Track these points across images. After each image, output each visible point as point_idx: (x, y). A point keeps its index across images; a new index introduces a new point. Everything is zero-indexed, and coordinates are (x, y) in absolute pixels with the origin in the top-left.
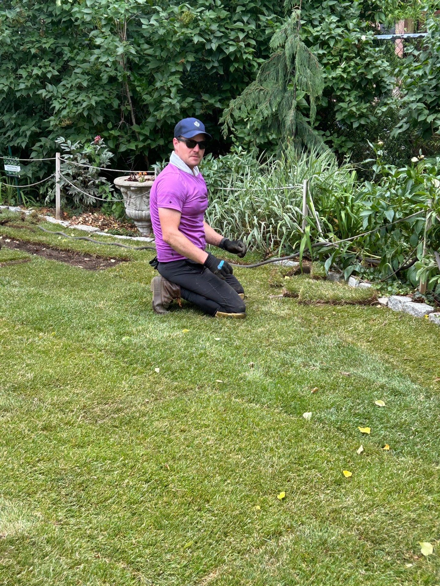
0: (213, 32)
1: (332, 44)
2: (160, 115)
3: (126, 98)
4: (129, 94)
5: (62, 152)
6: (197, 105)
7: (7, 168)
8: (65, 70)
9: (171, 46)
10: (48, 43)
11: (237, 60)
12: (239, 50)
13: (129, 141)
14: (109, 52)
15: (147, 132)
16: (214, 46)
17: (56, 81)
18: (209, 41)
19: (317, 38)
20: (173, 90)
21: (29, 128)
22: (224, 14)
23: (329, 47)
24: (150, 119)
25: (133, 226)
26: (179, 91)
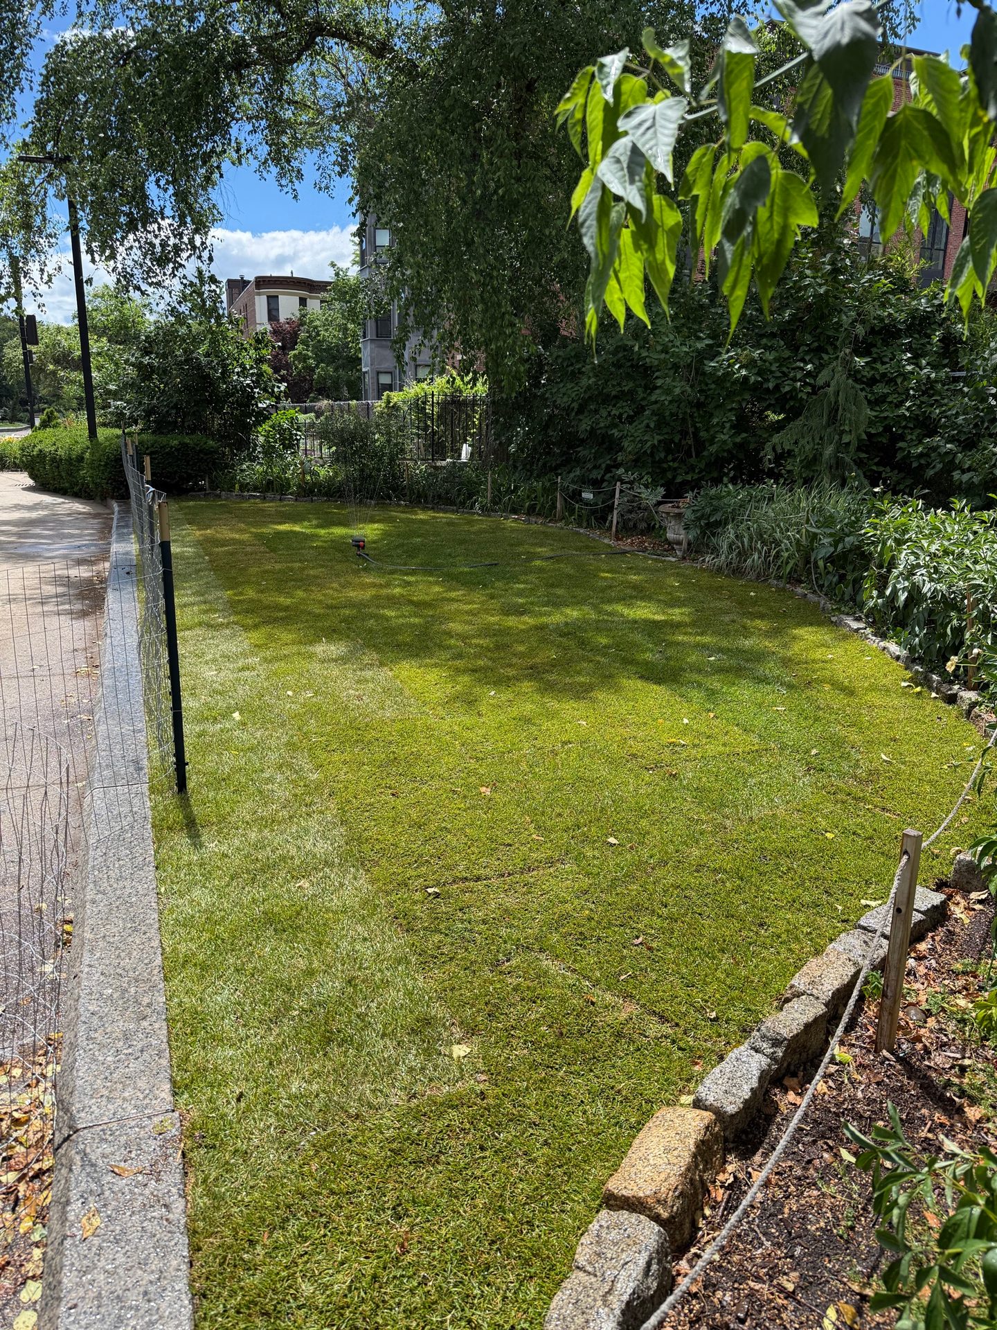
0: (772, 372)
1: (899, 381)
2: (713, 449)
3: (687, 433)
4: (691, 430)
5: (623, 482)
6: (752, 440)
7: (584, 495)
8: (640, 410)
9: (728, 385)
10: (628, 386)
11: (792, 398)
12: (794, 389)
13: (687, 473)
14: (668, 391)
15: (702, 466)
16: (771, 385)
17: (631, 419)
18: (767, 380)
19: (884, 375)
20: (728, 425)
21: (606, 461)
22: (787, 354)
23: (896, 384)
24: (705, 453)
25: (673, 549)
26: (732, 427)
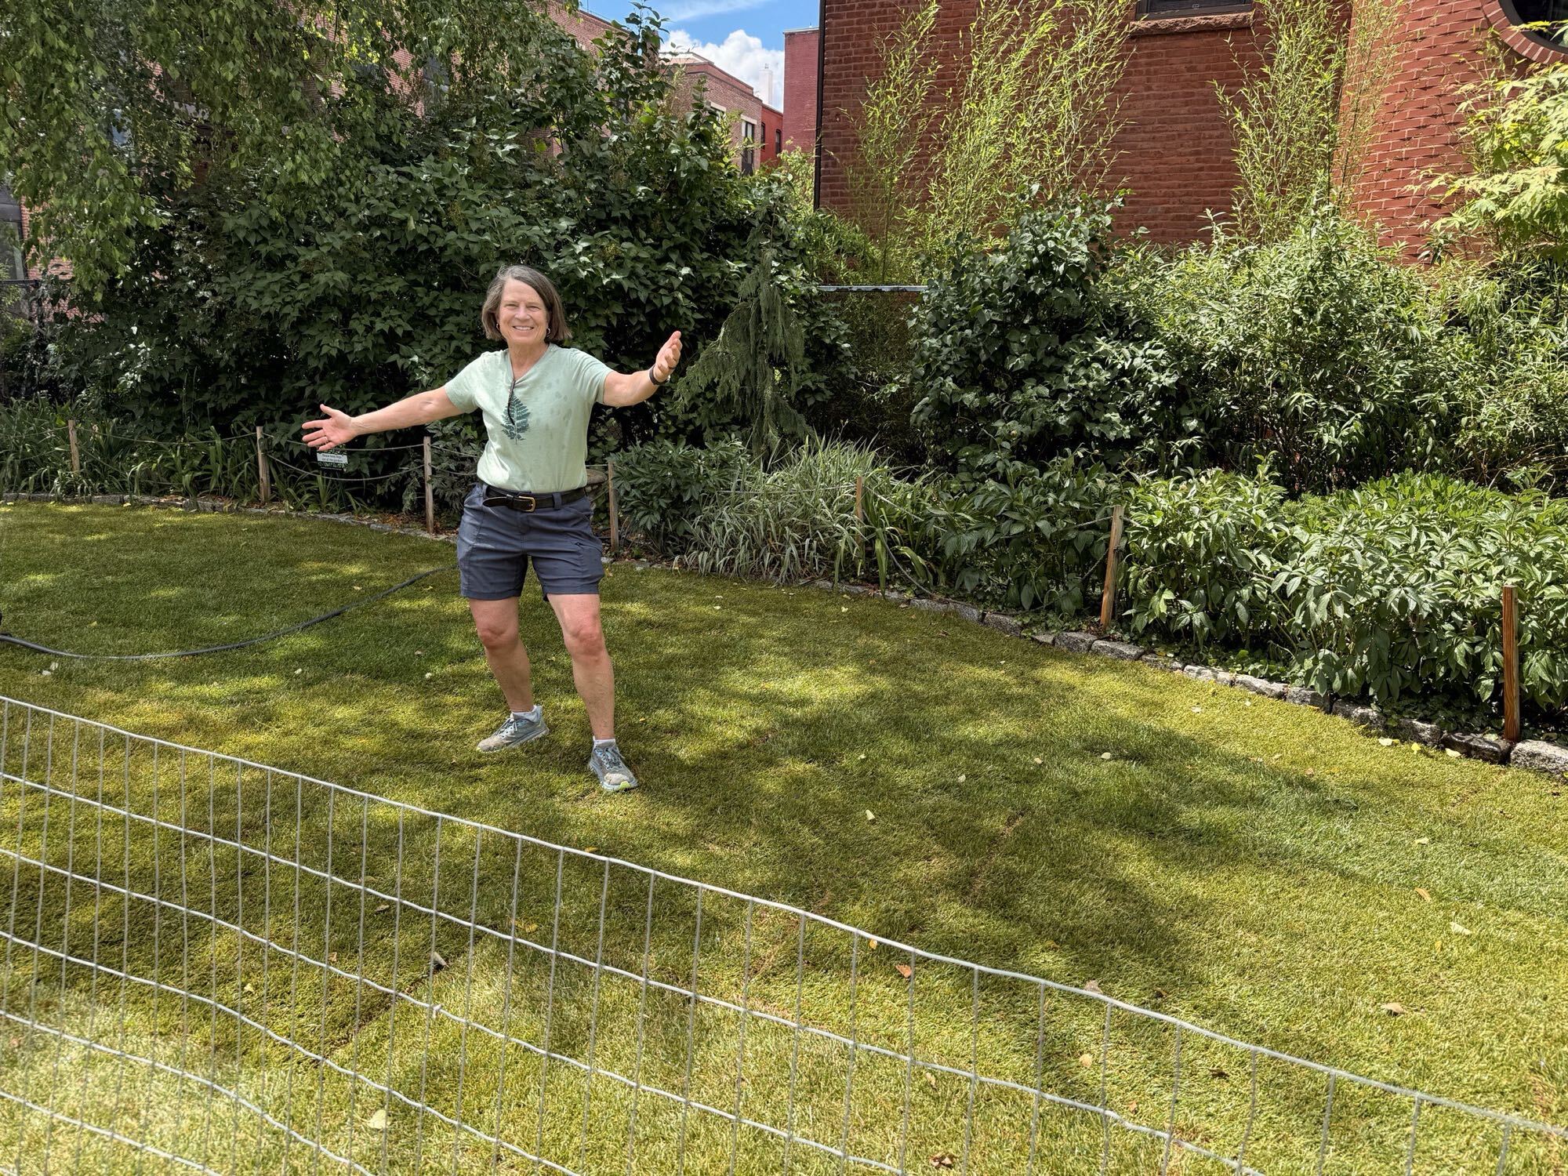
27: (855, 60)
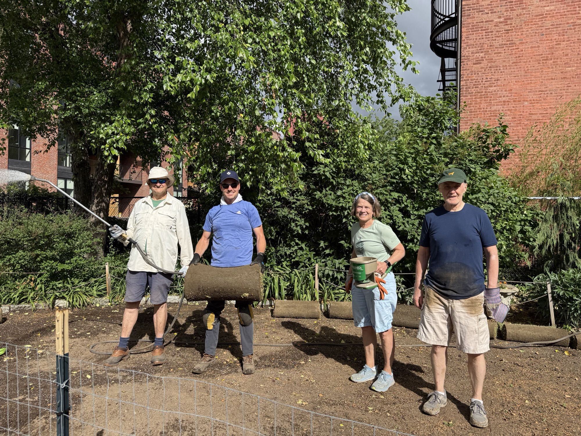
27: (474, 112)
